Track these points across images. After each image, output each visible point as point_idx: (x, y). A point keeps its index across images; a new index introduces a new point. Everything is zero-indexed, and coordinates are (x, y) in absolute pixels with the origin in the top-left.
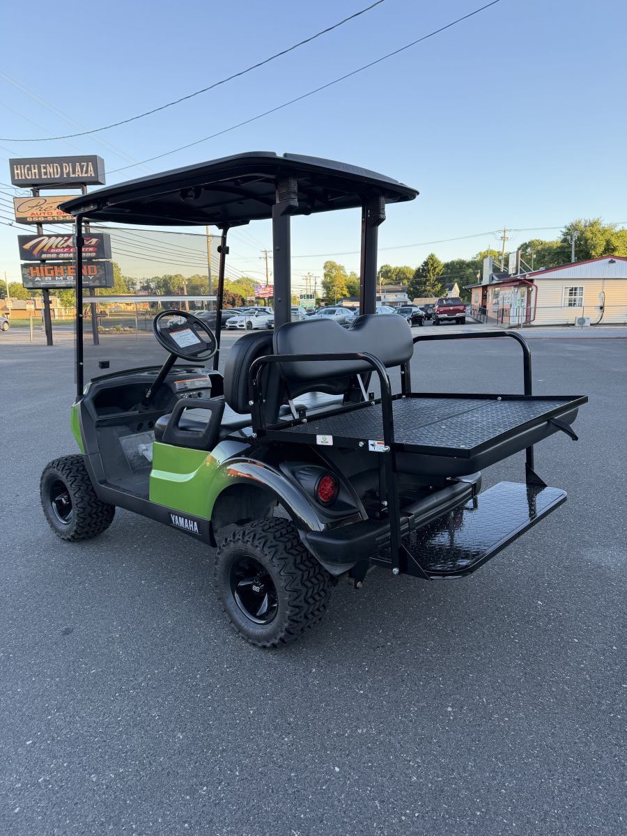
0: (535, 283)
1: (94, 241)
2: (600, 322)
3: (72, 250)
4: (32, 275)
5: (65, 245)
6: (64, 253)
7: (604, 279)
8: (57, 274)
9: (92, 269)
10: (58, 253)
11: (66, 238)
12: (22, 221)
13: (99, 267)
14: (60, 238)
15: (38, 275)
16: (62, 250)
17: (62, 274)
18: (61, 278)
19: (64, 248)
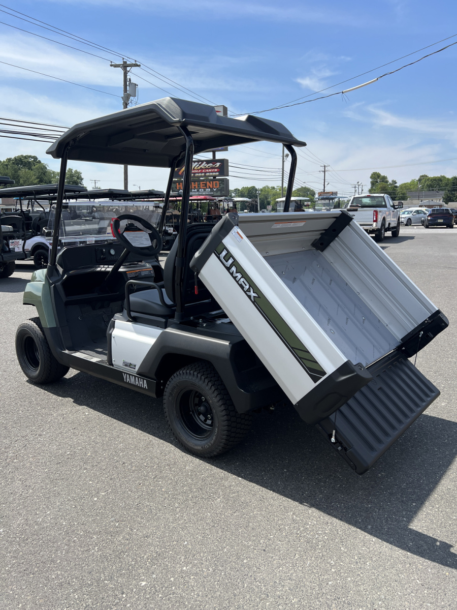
1: (218, 164)
3: (203, 171)
4: (178, 188)
5: (199, 168)
6: (198, 173)
8: (193, 188)
9: (216, 183)
11: (200, 163)
13: (220, 182)
14: (196, 163)
15: (181, 188)
16: (197, 171)
17: (197, 187)
18: (196, 190)
19: (198, 170)
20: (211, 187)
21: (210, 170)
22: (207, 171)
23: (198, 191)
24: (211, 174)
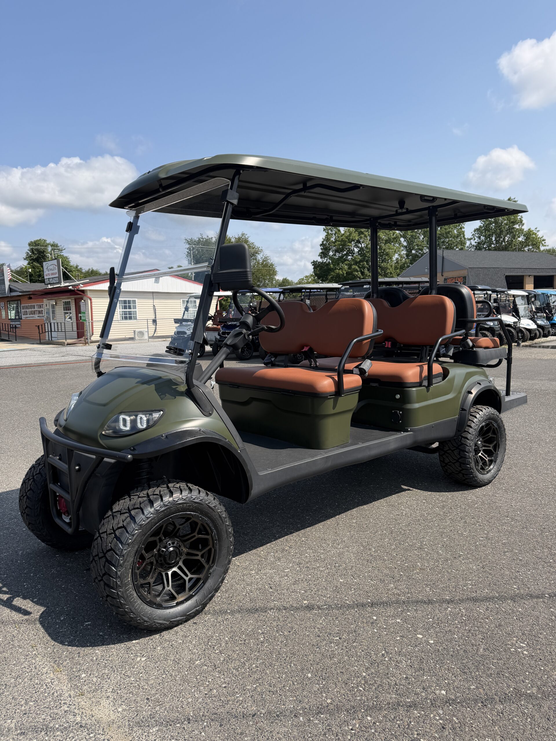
0: (89, 294)
2: (155, 335)
7: (153, 293)
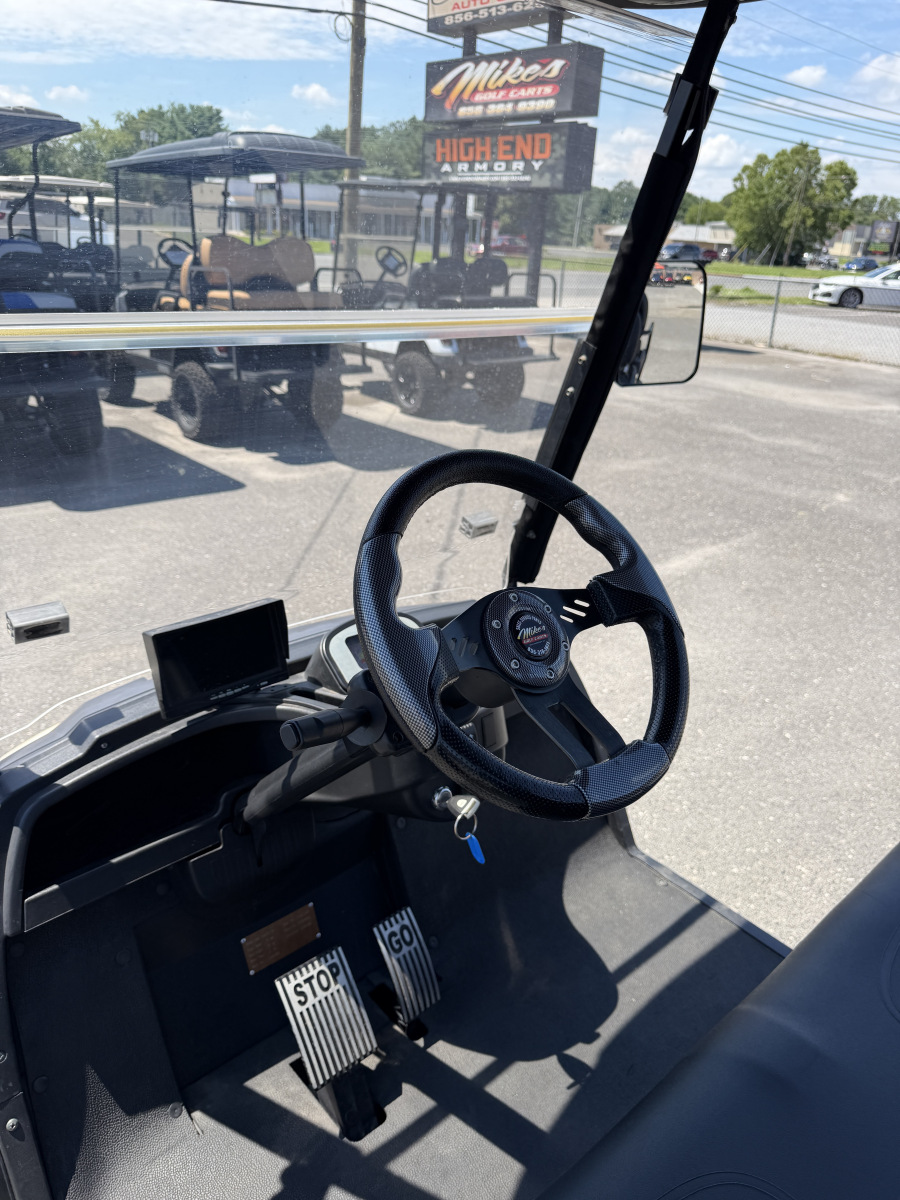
3: (512, 95)
4: (439, 159)
5: (500, 83)
6: (497, 102)
8: (478, 157)
9: (543, 140)
10: (486, 104)
12: (436, 26)
13: (556, 136)
14: (495, 64)
15: (448, 158)
17: (488, 157)
18: (485, 166)
19: (498, 89)
20: (528, 156)
21: (531, 91)
22: (523, 93)
23: (491, 169)
24: (532, 104)
